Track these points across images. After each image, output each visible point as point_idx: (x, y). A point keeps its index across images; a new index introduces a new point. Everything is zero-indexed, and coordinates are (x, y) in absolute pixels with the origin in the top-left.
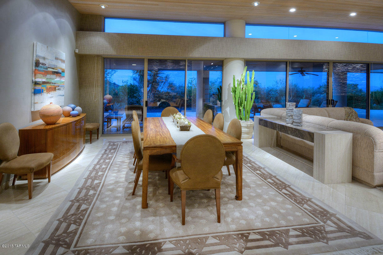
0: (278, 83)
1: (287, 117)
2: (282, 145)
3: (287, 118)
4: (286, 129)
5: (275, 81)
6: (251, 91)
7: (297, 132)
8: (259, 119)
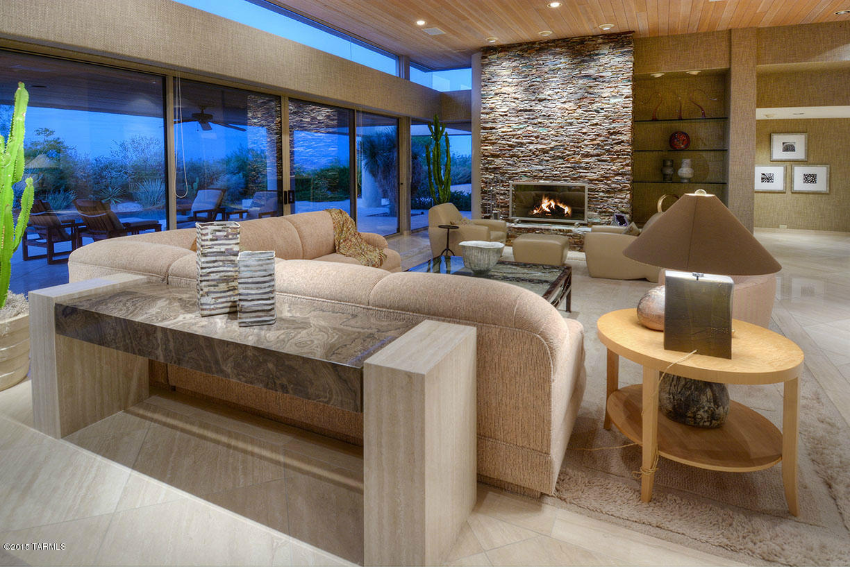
0: (125, 149)
1: (206, 290)
2: (172, 383)
3: (208, 293)
4: (207, 353)
5: (119, 143)
6: (10, 176)
7: (270, 366)
8: (57, 306)
